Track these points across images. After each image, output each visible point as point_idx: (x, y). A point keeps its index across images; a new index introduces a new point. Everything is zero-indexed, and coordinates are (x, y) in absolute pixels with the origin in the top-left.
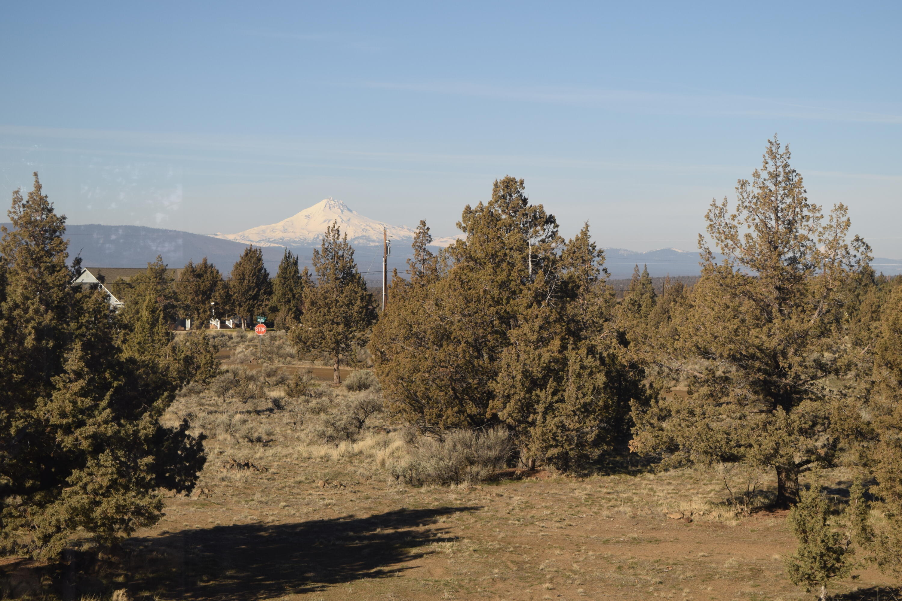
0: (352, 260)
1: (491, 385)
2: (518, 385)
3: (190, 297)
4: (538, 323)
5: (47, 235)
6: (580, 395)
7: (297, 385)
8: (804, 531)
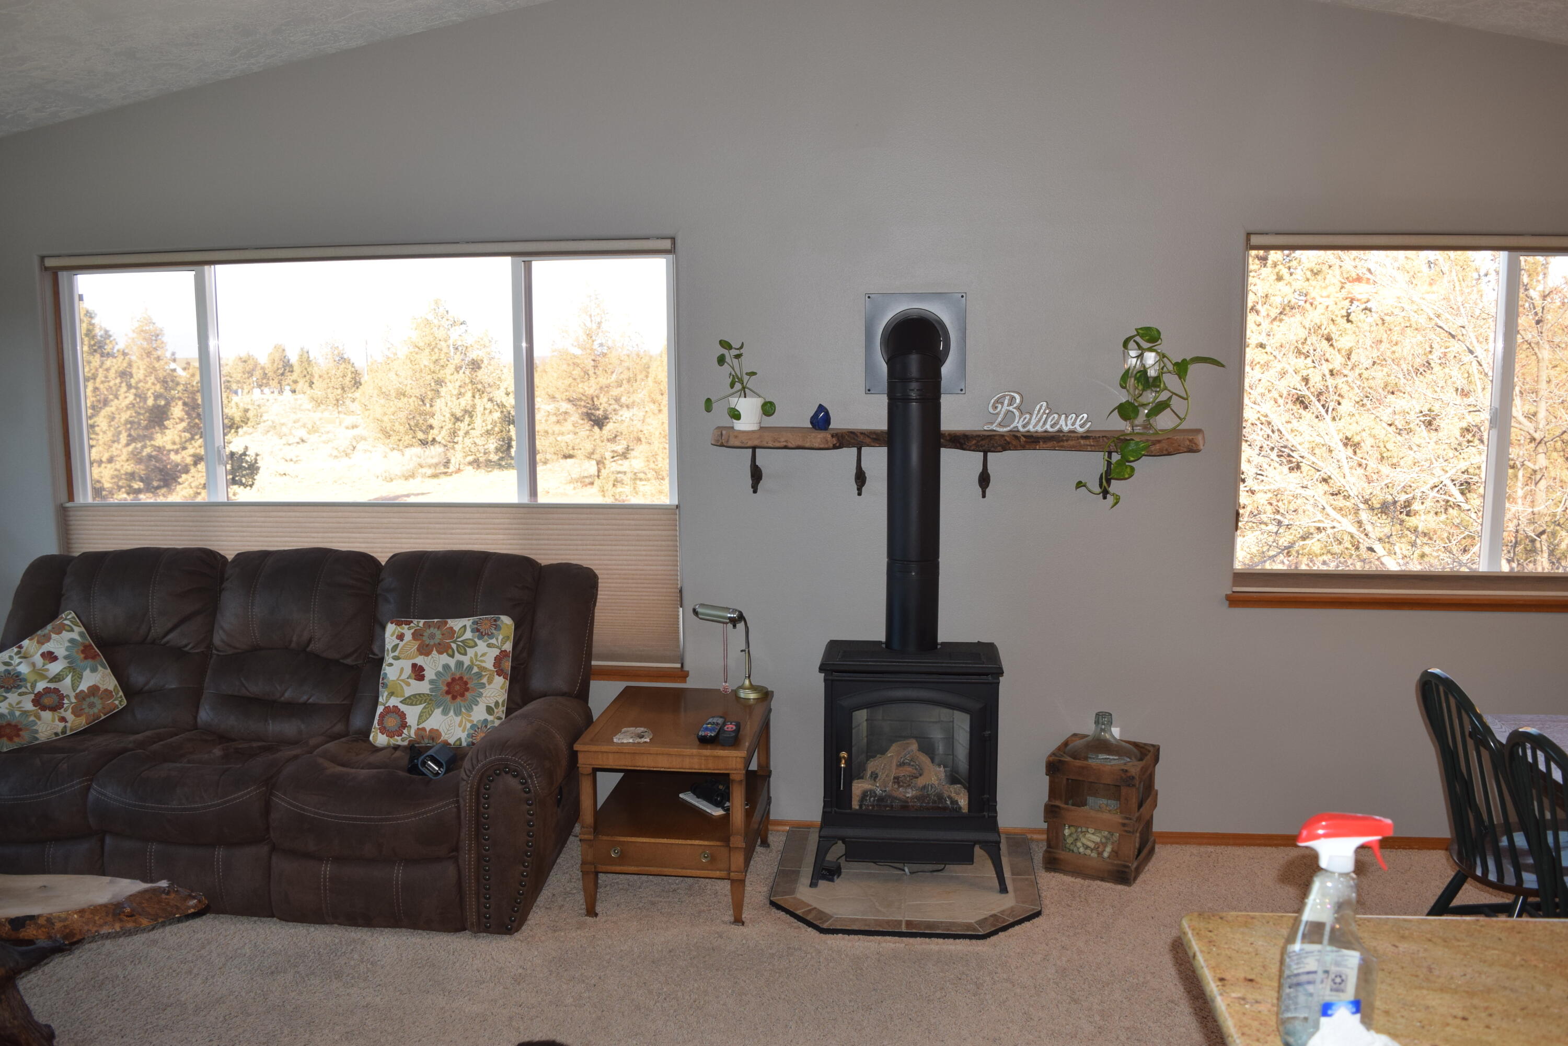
0: (343, 350)
1: (431, 421)
2: (447, 420)
3: (239, 375)
4: (458, 384)
5: (154, 338)
6: (484, 424)
7: (313, 427)
8: (603, 491)
